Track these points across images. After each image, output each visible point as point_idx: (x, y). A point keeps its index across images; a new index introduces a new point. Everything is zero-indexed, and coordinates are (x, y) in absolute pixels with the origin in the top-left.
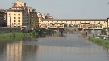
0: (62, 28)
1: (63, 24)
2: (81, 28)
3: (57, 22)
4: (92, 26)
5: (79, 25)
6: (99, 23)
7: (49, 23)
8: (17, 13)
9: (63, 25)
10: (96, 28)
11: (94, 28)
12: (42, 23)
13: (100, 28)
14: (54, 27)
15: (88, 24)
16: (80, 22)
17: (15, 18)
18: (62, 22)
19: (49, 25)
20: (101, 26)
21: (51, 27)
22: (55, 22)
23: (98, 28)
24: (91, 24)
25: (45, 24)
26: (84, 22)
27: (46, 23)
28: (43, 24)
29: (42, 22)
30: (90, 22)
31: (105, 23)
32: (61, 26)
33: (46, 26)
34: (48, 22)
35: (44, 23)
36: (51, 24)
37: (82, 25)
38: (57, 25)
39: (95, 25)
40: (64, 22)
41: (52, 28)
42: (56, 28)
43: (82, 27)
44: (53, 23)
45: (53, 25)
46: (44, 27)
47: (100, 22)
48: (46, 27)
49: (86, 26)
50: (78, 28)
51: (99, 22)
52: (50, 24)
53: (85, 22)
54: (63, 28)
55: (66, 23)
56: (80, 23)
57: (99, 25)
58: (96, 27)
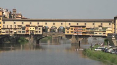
0: (38, 33)
1: (39, 26)
2: (70, 33)
3: (31, 23)
4: (90, 31)
5: (68, 29)
6: (101, 26)
7: (15, 26)
9: (40, 29)
10: (97, 33)
11: (92, 35)
12: (4, 25)
13: (102, 35)
14: (24, 32)
15: (83, 27)
16: (70, 24)
18: (38, 23)
19: (15, 29)
20: (104, 30)
21: (20, 32)
22: (26, 23)
23: (98, 34)
24: (87, 27)
25: (9, 27)
26: (75, 24)
27: (11, 26)
28: (6, 27)
29: (4, 23)
30: (85, 24)
31: (111, 26)
32: (37, 30)
33: (11, 30)
34: (15, 23)
35: (7, 25)
36: (20, 27)
37: (72, 29)
38: (30, 29)
39: (93, 28)
40: (41, 24)
41: (22, 33)
42: (27, 33)
43: (72, 32)
44: (22, 25)
45: (24, 28)
46: (7, 32)
47: (102, 24)
48: (11, 32)
49: (79, 31)
50: (66, 33)
52: (17, 27)
53: (77, 24)
54: (41, 33)
55: (46, 25)
56: (69, 26)
57: (100, 28)
58: (95, 32)
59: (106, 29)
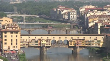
0: (48, 45)
1: (49, 40)
2: (73, 45)
3: (42, 38)
4: (88, 43)
5: (71, 41)
7: (30, 40)
8: (14, 35)
9: (49, 42)
10: (93, 45)
11: (90, 46)
13: (97, 46)
16: (72, 38)
17: (12, 40)
18: (48, 38)
19: (30, 42)
24: (85, 40)
28: (22, 41)
30: (84, 38)
32: (47, 43)
34: (30, 37)
35: (24, 40)
36: (34, 41)
37: (74, 42)
38: (42, 42)
39: (90, 41)
41: (35, 46)
44: (35, 39)
45: (37, 42)
46: (24, 45)
48: (27, 44)
49: (80, 43)
50: (70, 45)
51: (95, 38)
53: (78, 38)
54: (50, 45)
57: (96, 41)
58: (92, 44)
59: (100, 41)
